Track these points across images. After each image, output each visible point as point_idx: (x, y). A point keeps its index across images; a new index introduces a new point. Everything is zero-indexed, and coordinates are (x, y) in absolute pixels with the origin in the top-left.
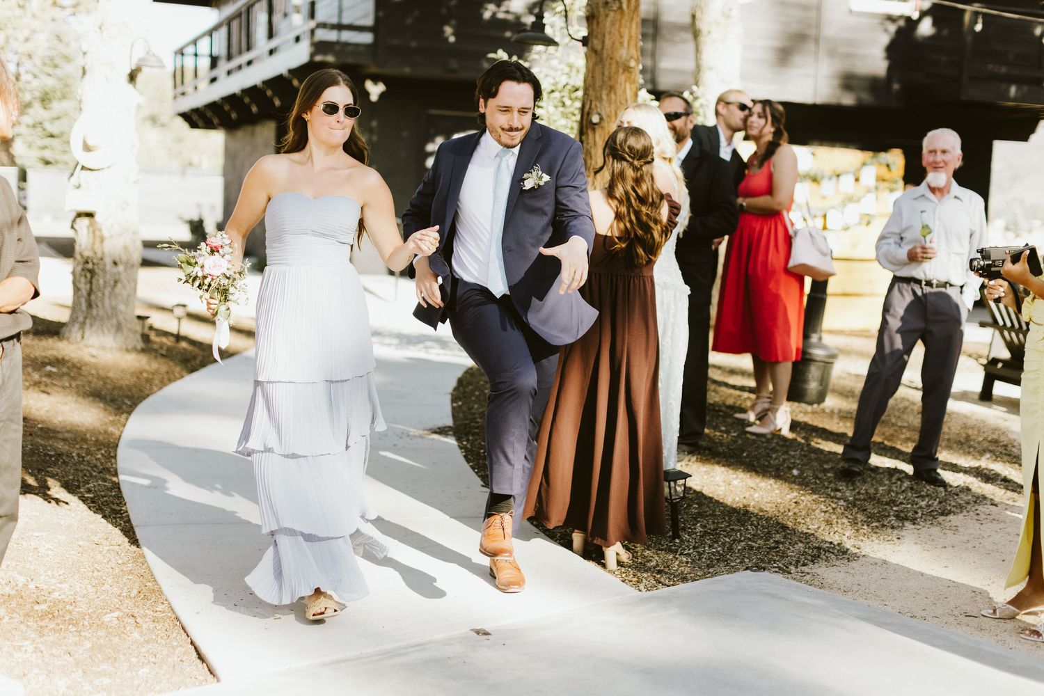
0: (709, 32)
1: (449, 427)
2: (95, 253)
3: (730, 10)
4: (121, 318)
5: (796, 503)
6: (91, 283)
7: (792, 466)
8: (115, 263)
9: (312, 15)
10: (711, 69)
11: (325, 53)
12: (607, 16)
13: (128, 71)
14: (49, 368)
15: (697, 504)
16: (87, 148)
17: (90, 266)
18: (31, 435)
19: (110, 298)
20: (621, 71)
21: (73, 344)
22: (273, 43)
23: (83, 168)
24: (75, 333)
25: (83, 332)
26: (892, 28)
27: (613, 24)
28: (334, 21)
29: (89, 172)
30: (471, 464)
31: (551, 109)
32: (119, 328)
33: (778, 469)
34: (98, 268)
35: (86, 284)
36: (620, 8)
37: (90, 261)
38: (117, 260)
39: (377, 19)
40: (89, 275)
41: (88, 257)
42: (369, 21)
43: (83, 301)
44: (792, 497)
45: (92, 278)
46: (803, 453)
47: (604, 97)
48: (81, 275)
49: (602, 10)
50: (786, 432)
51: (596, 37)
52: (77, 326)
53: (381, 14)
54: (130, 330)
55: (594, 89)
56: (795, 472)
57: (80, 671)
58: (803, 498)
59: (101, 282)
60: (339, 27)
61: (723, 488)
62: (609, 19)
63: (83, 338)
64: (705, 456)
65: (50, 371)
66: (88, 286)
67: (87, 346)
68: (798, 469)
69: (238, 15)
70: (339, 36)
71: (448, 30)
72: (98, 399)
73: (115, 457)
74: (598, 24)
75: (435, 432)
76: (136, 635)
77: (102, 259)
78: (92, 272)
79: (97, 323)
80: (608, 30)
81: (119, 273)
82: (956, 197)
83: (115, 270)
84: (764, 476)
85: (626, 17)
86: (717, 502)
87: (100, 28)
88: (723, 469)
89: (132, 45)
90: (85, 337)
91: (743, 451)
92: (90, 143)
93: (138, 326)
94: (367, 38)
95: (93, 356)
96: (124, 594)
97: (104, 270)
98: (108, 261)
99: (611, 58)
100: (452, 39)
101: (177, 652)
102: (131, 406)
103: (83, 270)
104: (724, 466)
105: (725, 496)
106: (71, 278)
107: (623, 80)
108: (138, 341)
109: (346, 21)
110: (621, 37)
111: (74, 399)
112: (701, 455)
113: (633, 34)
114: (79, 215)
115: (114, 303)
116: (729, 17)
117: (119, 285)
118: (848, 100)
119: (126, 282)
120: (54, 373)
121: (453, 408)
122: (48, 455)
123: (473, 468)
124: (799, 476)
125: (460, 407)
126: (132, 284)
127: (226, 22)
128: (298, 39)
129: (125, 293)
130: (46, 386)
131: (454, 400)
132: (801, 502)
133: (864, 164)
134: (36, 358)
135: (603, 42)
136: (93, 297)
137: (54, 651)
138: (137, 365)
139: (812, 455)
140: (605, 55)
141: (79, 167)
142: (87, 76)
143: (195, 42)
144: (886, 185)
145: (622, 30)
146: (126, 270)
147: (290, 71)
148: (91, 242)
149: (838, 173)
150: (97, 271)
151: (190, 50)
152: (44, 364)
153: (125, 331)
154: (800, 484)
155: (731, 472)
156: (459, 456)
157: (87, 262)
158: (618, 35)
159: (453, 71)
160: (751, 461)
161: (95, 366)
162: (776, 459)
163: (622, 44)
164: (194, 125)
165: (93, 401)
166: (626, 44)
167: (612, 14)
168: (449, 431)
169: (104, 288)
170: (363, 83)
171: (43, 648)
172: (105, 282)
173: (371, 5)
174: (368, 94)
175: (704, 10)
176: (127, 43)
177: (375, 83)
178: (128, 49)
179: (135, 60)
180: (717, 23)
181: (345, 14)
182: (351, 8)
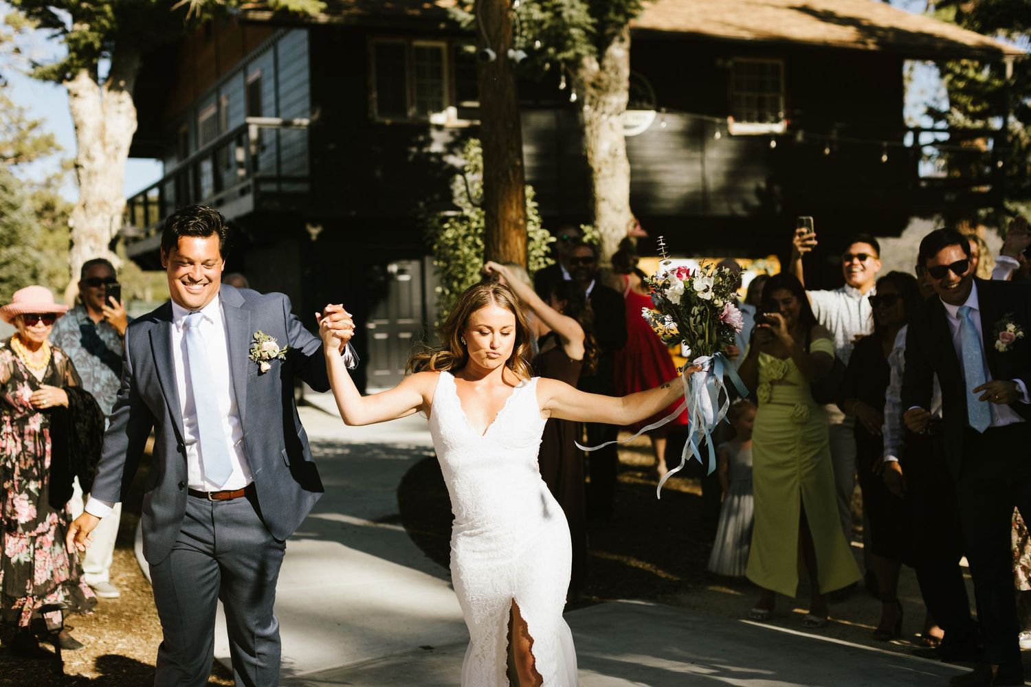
0: (601, 170)
1: (397, 515)
3: (616, 150)
9: (255, 168)
10: (604, 200)
11: (266, 201)
12: (498, 187)
20: (512, 228)
22: (221, 195)
27: (503, 193)
28: (274, 173)
30: (416, 542)
36: (508, 180)
39: (313, 169)
42: (305, 172)
47: (501, 248)
49: (495, 182)
51: (492, 204)
53: (316, 163)
55: (493, 243)
60: (279, 179)
62: (500, 189)
69: (184, 171)
70: (279, 187)
74: (492, 194)
80: (500, 197)
85: (513, 187)
87: (83, 206)
94: (302, 187)
99: (504, 219)
107: (514, 235)
109: (285, 173)
110: (510, 202)
113: (520, 199)
121: (399, 501)
125: (405, 500)
127: (175, 175)
128: (243, 192)
131: (399, 494)
135: (497, 208)
140: (499, 217)
142: (75, 248)
143: (144, 193)
145: (511, 196)
147: (237, 219)
158: (508, 201)
163: (511, 207)
164: (145, 268)
166: (514, 207)
167: (502, 185)
168: (397, 519)
170: (304, 226)
173: (306, 158)
174: (309, 235)
175: (594, 151)
176: (107, 217)
177: (314, 226)
178: (108, 224)
179: (114, 232)
180: (606, 162)
181: (285, 166)
182: (289, 161)
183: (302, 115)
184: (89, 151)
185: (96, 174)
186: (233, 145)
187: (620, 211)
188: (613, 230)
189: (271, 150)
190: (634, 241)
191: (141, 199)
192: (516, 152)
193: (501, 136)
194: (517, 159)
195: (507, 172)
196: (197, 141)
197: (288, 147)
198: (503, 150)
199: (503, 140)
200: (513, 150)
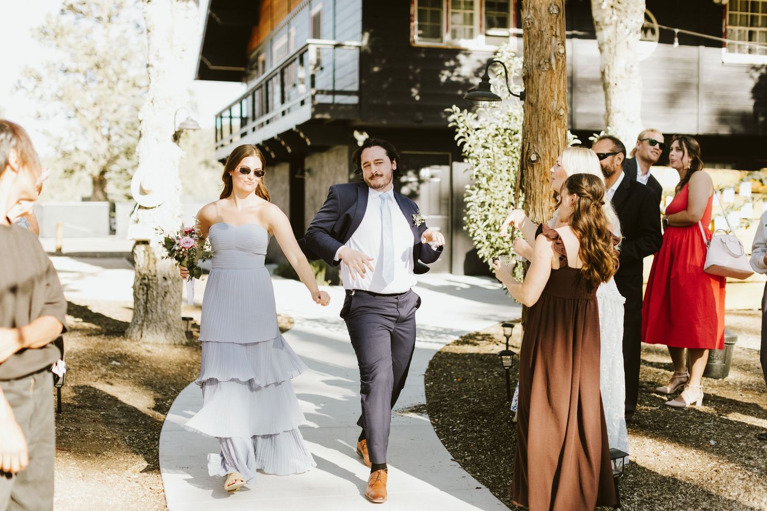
0: (616, 84)
1: (424, 405)
2: (150, 271)
3: (632, 66)
4: (170, 320)
5: (716, 471)
6: (147, 294)
7: (708, 436)
8: (165, 278)
9: (313, 85)
10: (618, 112)
11: (323, 112)
12: (540, 75)
13: (174, 133)
14: (114, 362)
15: (632, 473)
16: (143, 193)
17: (146, 281)
18: (94, 421)
19: (161, 306)
20: (552, 119)
21: (134, 341)
22: (285, 107)
23: (140, 207)
24: (135, 332)
25: (142, 332)
26: (757, 75)
27: (545, 82)
28: (330, 88)
29: (145, 210)
30: (442, 439)
31: (496, 149)
32: (168, 328)
33: (697, 440)
34: (153, 283)
35: (143, 295)
36: (551, 68)
37: (146, 277)
38: (166, 276)
39: (361, 85)
40: (145, 288)
41: (145, 275)
42: (355, 87)
43: (141, 308)
44: (713, 466)
45: (147, 291)
46: (716, 423)
47: (540, 140)
48: (140, 288)
49: (535, 71)
50: (700, 406)
51: (532, 93)
52: (137, 327)
53: (363, 82)
54: (177, 329)
55: (532, 134)
56: (712, 442)
58: (721, 466)
59: (155, 293)
60: (334, 93)
61: (653, 459)
62: (541, 78)
63: (142, 336)
64: (635, 429)
65: (115, 365)
66: (145, 297)
67: (144, 343)
68: (714, 440)
69: (259, 87)
70: (334, 99)
71: (415, 91)
72: (150, 388)
73: (158, 439)
74: (533, 82)
75: (412, 411)
77: (155, 276)
78: (148, 286)
79: (152, 325)
80: (541, 86)
81: (168, 286)
83: (165, 284)
84: (686, 446)
85: (555, 76)
86: (649, 471)
87: (152, 102)
88: (651, 440)
89: (176, 113)
90: (143, 335)
91: (666, 423)
92: (145, 188)
93: (183, 326)
94: (354, 100)
95: (149, 351)
97: (156, 284)
98: (160, 277)
99: (545, 109)
100: (418, 98)
102: (175, 392)
103: (141, 284)
104: (651, 437)
105: (656, 466)
106: (132, 290)
107: (555, 126)
108: (183, 337)
109: (338, 88)
110: (552, 91)
111: (131, 388)
112: (631, 428)
113: (562, 89)
114: (138, 243)
115: (164, 309)
116: (630, 72)
117: (168, 295)
118: (724, 131)
119: (173, 291)
120: (117, 366)
121: (426, 388)
122: (106, 439)
123: (444, 443)
124: (716, 446)
125: (432, 387)
126: (178, 294)
127: (251, 92)
128: (303, 103)
129: (172, 301)
130: (111, 378)
131: (427, 381)
132: (721, 471)
133: (742, 180)
134: (105, 354)
135: (538, 97)
136: (149, 305)
138: (182, 357)
139: (724, 425)
140: (539, 107)
141: (138, 206)
143: (230, 108)
144: (760, 195)
145: (552, 86)
146: (173, 283)
147: (297, 126)
148: (147, 262)
149: (721, 188)
150: (151, 285)
151: (227, 114)
152: (111, 359)
153: (173, 329)
154: (717, 454)
155: (658, 443)
156: (431, 431)
157: (145, 279)
158: (549, 90)
159: (420, 122)
160: (673, 432)
161: (149, 360)
162: (694, 430)
163: (552, 97)
165: (146, 389)
166: (556, 97)
167: (544, 74)
168: (423, 409)
169: (157, 297)
170: (353, 133)
172: (158, 293)
173: (356, 76)
174: (356, 141)
175: (611, 68)
176: (172, 112)
177: (361, 133)
178: (173, 118)
179: (177, 125)
180: (622, 77)
181: (337, 83)
182: (340, 79)
183: (353, 38)
184: (158, 52)
185: (164, 72)
187: (633, 123)
189: (328, 69)
192: (559, 39)
193: (544, 22)
194: (560, 46)
195: (550, 60)
196: (272, 65)
197: (342, 66)
198: (546, 37)
199: (546, 27)
200: (556, 36)
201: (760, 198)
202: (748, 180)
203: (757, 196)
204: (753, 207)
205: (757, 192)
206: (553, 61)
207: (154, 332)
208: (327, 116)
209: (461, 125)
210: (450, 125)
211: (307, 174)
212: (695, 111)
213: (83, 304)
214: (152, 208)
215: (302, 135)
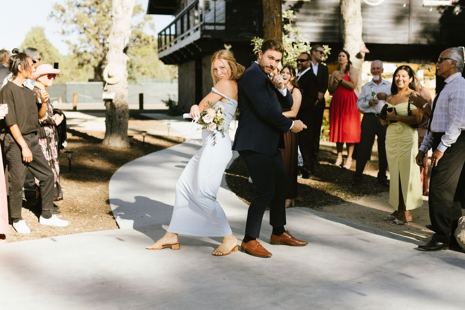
0: (348, 21)
2: (113, 114)
9: (201, 20)
10: (349, 35)
11: (207, 34)
12: (269, 26)
13: (123, 48)
16: (109, 77)
17: (111, 118)
19: (118, 130)
21: (105, 146)
22: (189, 31)
23: (108, 84)
24: (106, 142)
25: (109, 142)
26: (442, 11)
27: (271, 29)
28: (213, 21)
29: (110, 85)
35: (110, 125)
36: (274, 23)
38: (120, 116)
39: (227, 20)
40: (111, 122)
41: (110, 115)
42: (223, 21)
43: (109, 131)
45: (112, 123)
48: (108, 122)
49: (267, 24)
52: (107, 140)
53: (228, 18)
57: (83, 227)
59: (115, 124)
60: (215, 24)
63: (109, 144)
66: (110, 126)
67: (110, 147)
70: (215, 28)
74: (266, 29)
76: (101, 220)
77: (115, 116)
80: (270, 31)
81: (121, 121)
82: (384, 84)
83: (119, 120)
85: (276, 27)
87: (114, 34)
89: (125, 39)
92: (110, 75)
93: (129, 140)
94: (223, 28)
96: (101, 211)
97: (116, 120)
98: (117, 116)
101: (111, 224)
103: (108, 120)
106: (105, 123)
108: (128, 145)
109: (217, 21)
114: (107, 101)
116: (356, 14)
117: (121, 125)
119: (123, 123)
120: (97, 155)
124: (337, 181)
126: (126, 124)
128: (197, 29)
129: (123, 128)
130: (93, 159)
133: (418, 69)
134: (92, 151)
135: (268, 35)
136: (112, 130)
137: (77, 223)
142: (109, 51)
143: (165, 30)
146: (123, 119)
147: (195, 42)
148: (111, 110)
150: (113, 120)
153: (125, 140)
163: (275, 36)
164: (166, 63)
166: (276, 36)
167: (271, 26)
169: (116, 126)
170: (224, 45)
171: (74, 222)
172: (116, 124)
173: (224, 15)
175: (346, 12)
176: (123, 38)
177: (228, 45)
178: (123, 41)
179: (126, 45)
180: (351, 17)
181: (217, 18)
182: (218, 16)
184: (116, 10)
185: (119, 19)
186: (194, 8)
187: (357, 40)
188: (353, 49)
189: (212, 11)
190: (363, 55)
191: (163, 33)
192: (277, 11)
193: (271, 3)
194: (278, 14)
195: (273, 20)
196: (187, 6)
197: (218, 10)
198: (272, 10)
199: (272, 5)
200: (276, 9)
201: (428, 78)
202: (422, 69)
203: (426, 77)
204: (424, 83)
205: (427, 75)
206: (275, 20)
207: (115, 142)
208: (209, 36)
209: (256, 44)
210: (252, 44)
211: (203, 67)
212: (408, 31)
213: (84, 132)
214: (113, 84)
215: (197, 46)
